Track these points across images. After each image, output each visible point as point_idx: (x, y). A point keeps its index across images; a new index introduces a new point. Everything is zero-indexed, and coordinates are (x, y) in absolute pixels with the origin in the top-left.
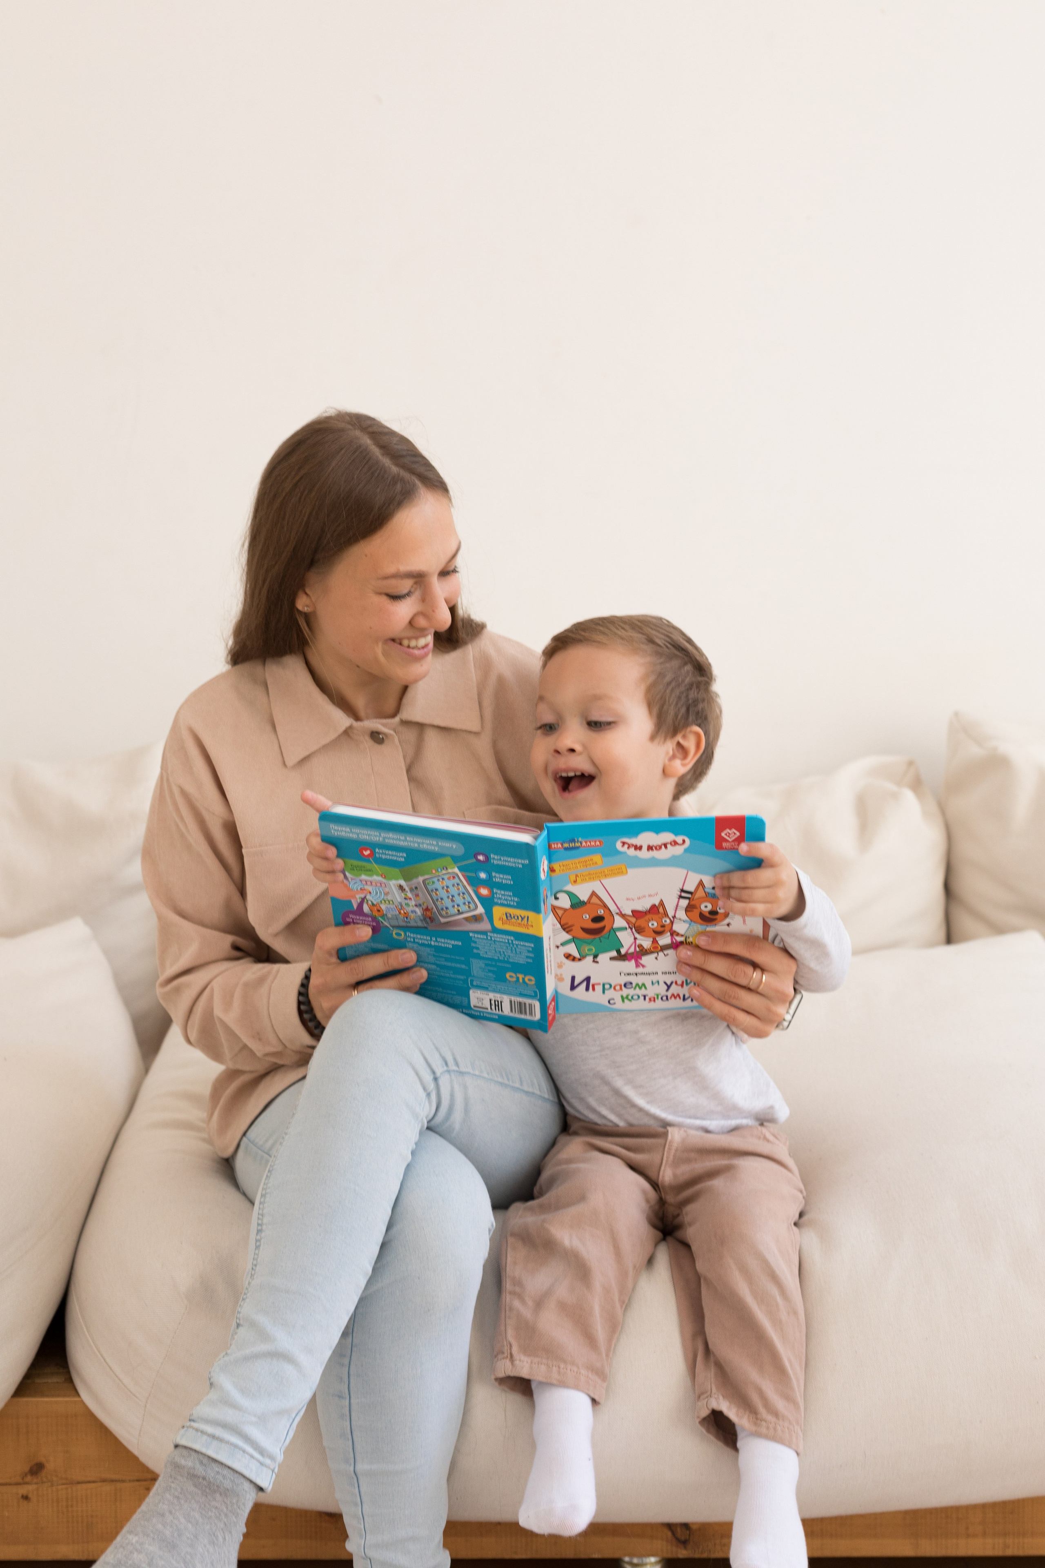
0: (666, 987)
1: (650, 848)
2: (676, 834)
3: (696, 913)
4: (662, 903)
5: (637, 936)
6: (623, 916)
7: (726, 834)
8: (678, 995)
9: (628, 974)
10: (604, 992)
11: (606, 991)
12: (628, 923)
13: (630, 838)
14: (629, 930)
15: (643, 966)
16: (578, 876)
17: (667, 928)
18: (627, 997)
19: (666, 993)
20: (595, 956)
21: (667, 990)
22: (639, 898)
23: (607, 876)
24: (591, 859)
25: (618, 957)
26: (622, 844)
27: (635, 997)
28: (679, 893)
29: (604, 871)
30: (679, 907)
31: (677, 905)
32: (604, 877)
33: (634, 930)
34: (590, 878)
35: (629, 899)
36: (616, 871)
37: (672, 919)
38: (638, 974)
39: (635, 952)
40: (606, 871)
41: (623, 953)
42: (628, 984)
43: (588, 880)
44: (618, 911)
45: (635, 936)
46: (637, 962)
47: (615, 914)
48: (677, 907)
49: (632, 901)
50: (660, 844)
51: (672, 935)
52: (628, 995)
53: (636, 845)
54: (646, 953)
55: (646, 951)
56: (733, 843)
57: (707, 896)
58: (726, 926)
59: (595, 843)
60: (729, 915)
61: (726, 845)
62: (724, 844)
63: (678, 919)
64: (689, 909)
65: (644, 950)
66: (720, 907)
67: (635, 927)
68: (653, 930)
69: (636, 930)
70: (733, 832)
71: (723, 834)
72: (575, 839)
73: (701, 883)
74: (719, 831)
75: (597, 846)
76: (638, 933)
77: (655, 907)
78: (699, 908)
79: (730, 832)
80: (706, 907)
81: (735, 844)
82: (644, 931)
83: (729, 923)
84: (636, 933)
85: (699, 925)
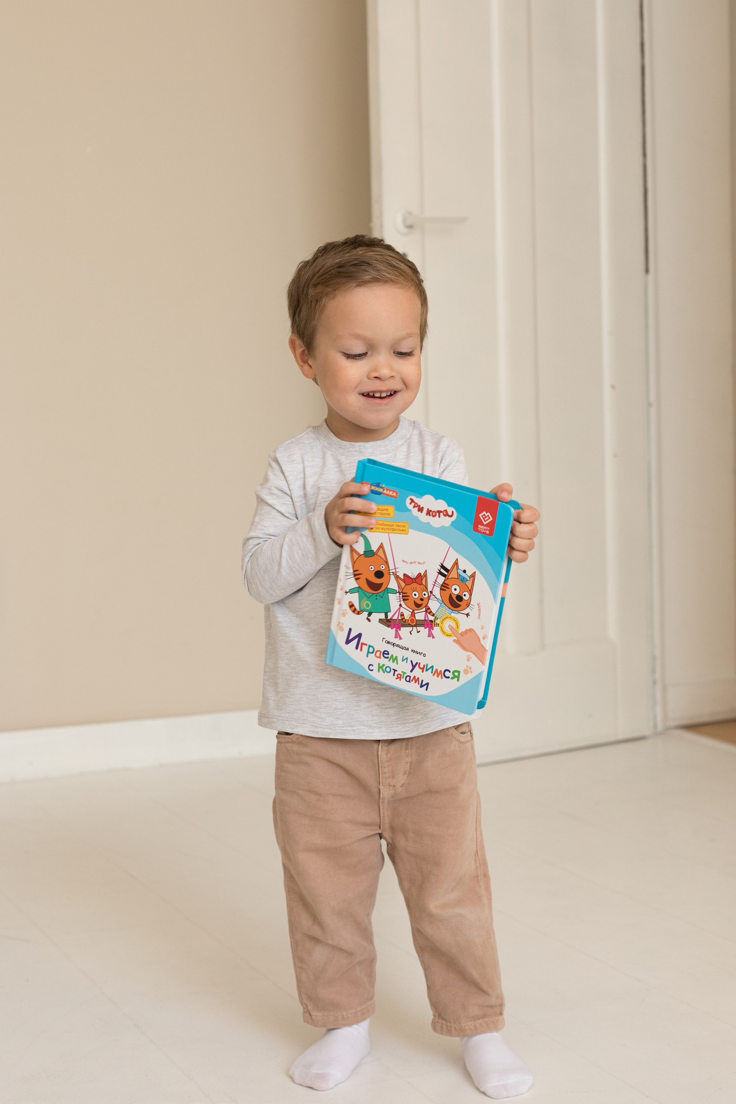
0: (411, 668)
1: (429, 512)
2: (449, 506)
3: (447, 594)
4: (425, 575)
5: (402, 603)
6: (397, 577)
7: (482, 516)
8: (418, 678)
10: (367, 656)
11: (369, 654)
12: (399, 588)
13: (417, 497)
14: (398, 594)
15: (401, 638)
17: (424, 603)
18: (382, 667)
19: (409, 673)
20: (370, 614)
21: (411, 671)
22: (411, 563)
23: (395, 532)
24: (387, 509)
25: (385, 621)
26: (410, 501)
27: (388, 670)
28: (439, 568)
29: (393, 525)
30: (436, 583)
31: (436, 581)
32: (392, 531)
33: (401, 596)
34: (382, 529)
35: (403, 561)
36: (401, 528)
37: (430, 594)
38: (395, 645)
39: (398, 620)
40: (394, 526)
41: (389, 618)
42: (386, 652)
43: (381, 530)
44: (394, 571)
45: (400, 602)
46: (396, 631)
47: (391, 574)
48: (435, 583)
49: (406, 563)
50: (436, 511)
51: (426, 611)
52: (384, 665)
53: (420, 506)
54: (405, 624)
55: (405, 622)
56: (486, 528)
57: (458, 579)
58: (466, 615)
59: (393, 493)
60: (470, 605)
61: (481, 528)
62: (480, 526)
63: (434, 595)
64: (443, 588)
65: (404, 620)
66: (465, 593)
67: (403, 593)
68: (414, 601)
69: (403, 596)
70: (488, 516)
71: (480, 515)
72: (380, 484)
73: (456, 563)
74: (478, 512)
75: (393, 496)
76: (404, 600)
77: (420, 577)
78: (450, 589)
79: (486, 515)
80: (455, 589)
81: (487, 530)
82: (408, 599)
83: (469, 613)
84: (402, 600)
85: (447, 608)
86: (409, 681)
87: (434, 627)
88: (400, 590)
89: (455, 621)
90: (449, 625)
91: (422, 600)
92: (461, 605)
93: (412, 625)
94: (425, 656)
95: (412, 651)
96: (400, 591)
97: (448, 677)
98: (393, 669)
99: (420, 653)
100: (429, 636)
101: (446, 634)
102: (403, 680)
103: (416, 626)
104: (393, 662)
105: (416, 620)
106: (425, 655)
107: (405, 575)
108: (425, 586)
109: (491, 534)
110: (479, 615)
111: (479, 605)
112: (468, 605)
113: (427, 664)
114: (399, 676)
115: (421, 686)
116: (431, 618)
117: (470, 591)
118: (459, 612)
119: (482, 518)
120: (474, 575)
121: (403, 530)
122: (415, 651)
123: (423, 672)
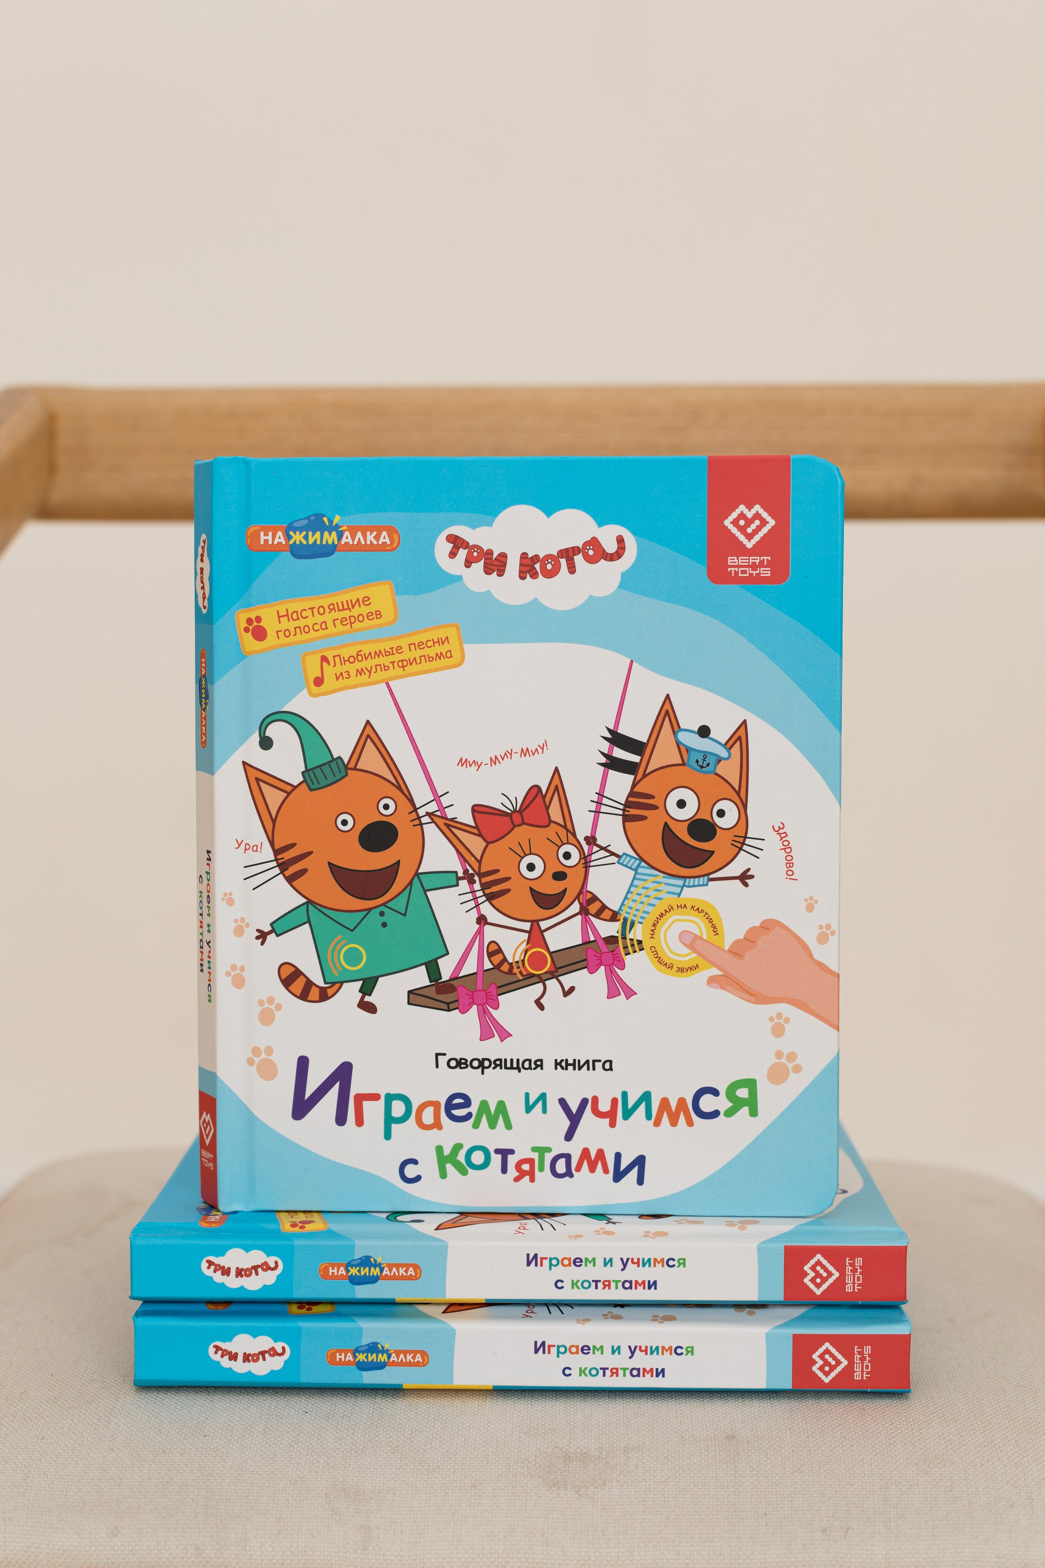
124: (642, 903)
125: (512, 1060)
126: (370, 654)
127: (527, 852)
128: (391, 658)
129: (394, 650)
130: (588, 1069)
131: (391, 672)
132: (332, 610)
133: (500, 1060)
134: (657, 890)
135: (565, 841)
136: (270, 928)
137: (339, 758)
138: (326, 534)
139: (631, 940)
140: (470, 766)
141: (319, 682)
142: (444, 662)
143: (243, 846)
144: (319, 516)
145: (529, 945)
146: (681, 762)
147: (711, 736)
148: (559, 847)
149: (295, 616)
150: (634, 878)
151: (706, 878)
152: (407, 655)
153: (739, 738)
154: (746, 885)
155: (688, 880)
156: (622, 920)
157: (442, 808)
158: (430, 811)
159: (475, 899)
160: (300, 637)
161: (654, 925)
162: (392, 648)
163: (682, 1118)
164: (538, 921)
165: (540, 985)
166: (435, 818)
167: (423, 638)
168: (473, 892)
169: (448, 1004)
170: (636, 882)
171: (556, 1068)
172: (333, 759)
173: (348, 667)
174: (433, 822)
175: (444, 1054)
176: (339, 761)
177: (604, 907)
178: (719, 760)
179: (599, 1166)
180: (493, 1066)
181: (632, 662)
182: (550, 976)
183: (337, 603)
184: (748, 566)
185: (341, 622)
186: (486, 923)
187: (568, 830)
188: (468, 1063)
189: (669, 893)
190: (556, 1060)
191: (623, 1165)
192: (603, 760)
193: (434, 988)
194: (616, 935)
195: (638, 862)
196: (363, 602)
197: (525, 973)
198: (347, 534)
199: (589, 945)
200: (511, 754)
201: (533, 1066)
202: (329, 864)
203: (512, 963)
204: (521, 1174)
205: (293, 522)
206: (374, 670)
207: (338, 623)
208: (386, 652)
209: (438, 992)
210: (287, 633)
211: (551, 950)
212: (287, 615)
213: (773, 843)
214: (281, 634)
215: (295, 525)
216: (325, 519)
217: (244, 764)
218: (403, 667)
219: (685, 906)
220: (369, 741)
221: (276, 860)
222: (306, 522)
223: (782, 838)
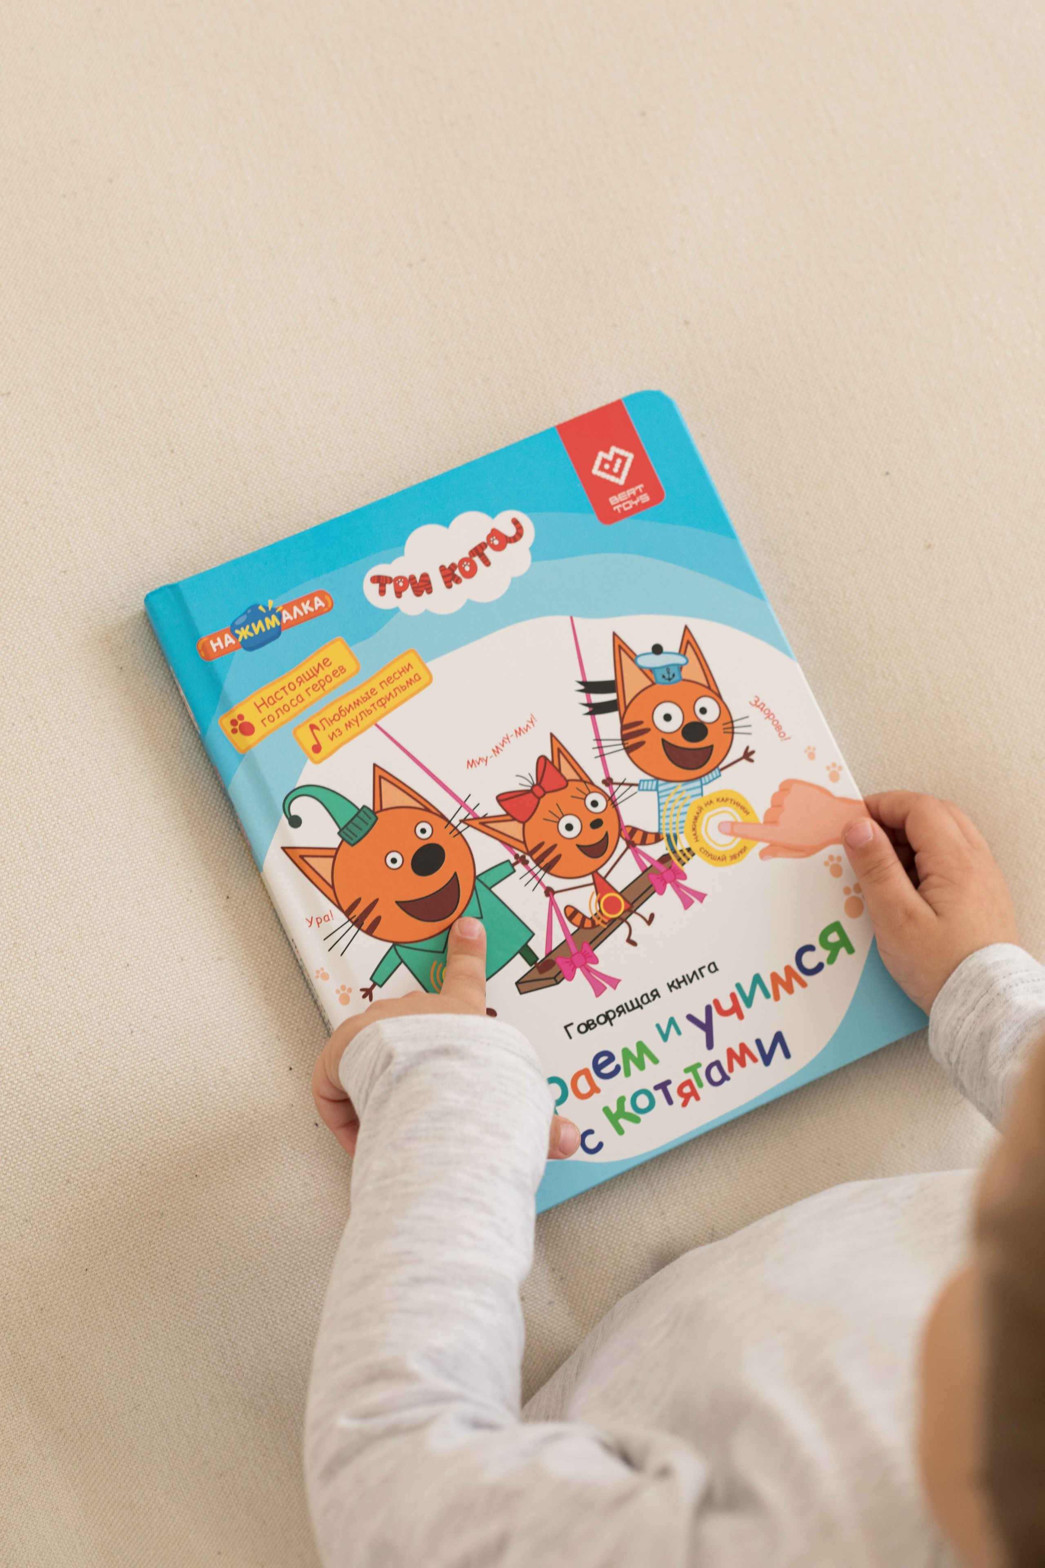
0: (702, 1034)
1: (450, 576)
2: (493, 514)
3: (653, 747)
4: (558, 748)
5: (549, 880)
6: (484, 824)
7: (601, 468)
8: (743, 1047)
9: (589, 1026)
12: (509, 847)
13: (389, 561)
14: (520, 868)
15: (614, 983)
16: (318, 729)
18: (621, 1113)
19: (708, 1057)
21: (710, 1045)
22: (496, 751)
23: (389, 705)
24: (326, 661)
25: (536, 975)
26: (377, 586)
27: (643, 1102)
28: (583, 698)
29: (373, 691)
30: (604, 743)
31: (598, 740)
32: (381, 710)
33: (532, 864)
34: (348, 725)
35: (471, 764)
36: (402, 681)
37: (607, 790)
38: (611, 1015)
39: (569, 940)
40: (378, 688)
41: (541, 954)
42: (602, 1060)
43: (347, 734)
44: (463, 813)
45: (543, 885)
46: (588, 973)
47: (462, 827)
48: (600, 747)
49: (482, 764)
50: (467, 555)
51: (631, 845)
52: (621, 1101)
53: (412, 578)
54: (597, 931)
55: (594, 925)
56: (632, 491)
57: (653, 684)
58: (744, 761)
59: (312, 605)
60: (736, 724)
61: (621, 503)
62: (613, 500)
63: (620, 784)
64: (631, 742)
65: (588, 924)
66: (699, 705)
67: (531, 854)
68: (578, 846)
69: (538, 862)
70: (616, 456)
71: (595, 471)
72: (258, 606)
73: (620, 647)
74: (583, 465)
75: (320, 612)
76: (547, 869)
77: (548, 765)
78: (653, 728)
79: (610, 457)
80: (667, 718)
81: (638, 493)
82: (558, 858)
83: (747, 748)
84: (542, 872)
85: (680, 786)
86: (725, 1078)
87: (686, 869)
88: (517, 852)
89: (727, 800)
90: (721, 827)
91: (597, 824)
92: (711, 747)
93: (619, 918)
94: (716, 969)
95: (671, 986)
96: (521, 854)
97: (820, 967)
98: (656, 1088)
99: (697, 974)
100: (687, 904)
101: (728, 858)
102: (706, 1090)
103: (631, 909)
104: (641, 1066)
105: (620, 894)
106: (713, 967)
107: (500, 798)
108: (581, 780)
109: (657, 494)
110: (778, 728)
111: (757, 704)
112: (729, 726)
113: (738, 986)
114: (687, 1090)
115: (767, 1059)
116: (657, 851)
117: (709, 687)
118: (721, 766)
119: (604, 475)
120: (687, 637)
121: (410, 682)
122: (680, 979)
123: (741, 1016)
124: (675, 815)
125: (631, 1002)
126: (350, 706)
127: (560, 815)
128: (370, 702)
129: (369, 693)
130: (698, 978)
131: (375, 714)
132: (300, 683)
133: (621, 1006)
134: (681, 799)
135: (587, 792)
136: (371, 983)
137: (364, 807)
138: (267, 620)
139: (681, 851)
140: (479, 763)
141: (317, 748)
142: (416, 686)
143: (314, 921)
144: (255, 607)
145: (599, 895)
146: (649, 683)
147: (665, 650)
148: (585, 799)
149: (271, 701)
150: (659, 798)
151: (717, 770)
152: (382, 693)
153: (688, 642)
154: (752, 761)
155: (703, 779)
156: (665, 838)
157: (471, 811)
158: (463, 818)
159: (535, 876)
160: (283, 717)
161: (694, 829)
162: (367, 693)
163: (795, 984)
164: (596, 871)
165: (624, 925)
166: (469, 822)
167: (389, 673)
168: (530, 871)
169: (555, 978)
170: (662, 800)
171: (671, 991)
172: (360, 810)
173: (336, 725)
174: (469, 826)
175: (572, 1024)
176: (365, 809)
177: (645, 834)
178: (680, 667)
179: (748, 1059)
180: (617, 1014)
181: (571, 618)
182: (628, 913)
183: (303, 675)
184: (629, 499)
185: (314, 689)
186: (554, 892)
187: (585, 782)
188: (596, 1022)
189: (693, 796)
190: (668, 984)
191: (767, 1048)
192: (587, 710)
193: (536, 969)
194: (666, 852)
195: (655, 783)
196: (324, 664)
197: (606, 921)
198: (285, 612)
199: (648, 872)
200: (508, 738)
201: (651, 998)
202: (397, 902)
203: (592, 918)
204: (686, 1098)
205: (235, 620)
206: (359, 718)
207: (310, 691)
208: (363, 699)
209: (541, 971)
210: (271, 718)
211: (619, 890)
212: (264, 703)
213: (756, 716)
214: (266, 721)
215: (237, 623)
216: (261, 608)
217: (284, 849)
218: (383, 705)
219: (711, 802)
220: (382, 781)
221: (350, 920)
222: (245, 617)
223: (762, 709)
